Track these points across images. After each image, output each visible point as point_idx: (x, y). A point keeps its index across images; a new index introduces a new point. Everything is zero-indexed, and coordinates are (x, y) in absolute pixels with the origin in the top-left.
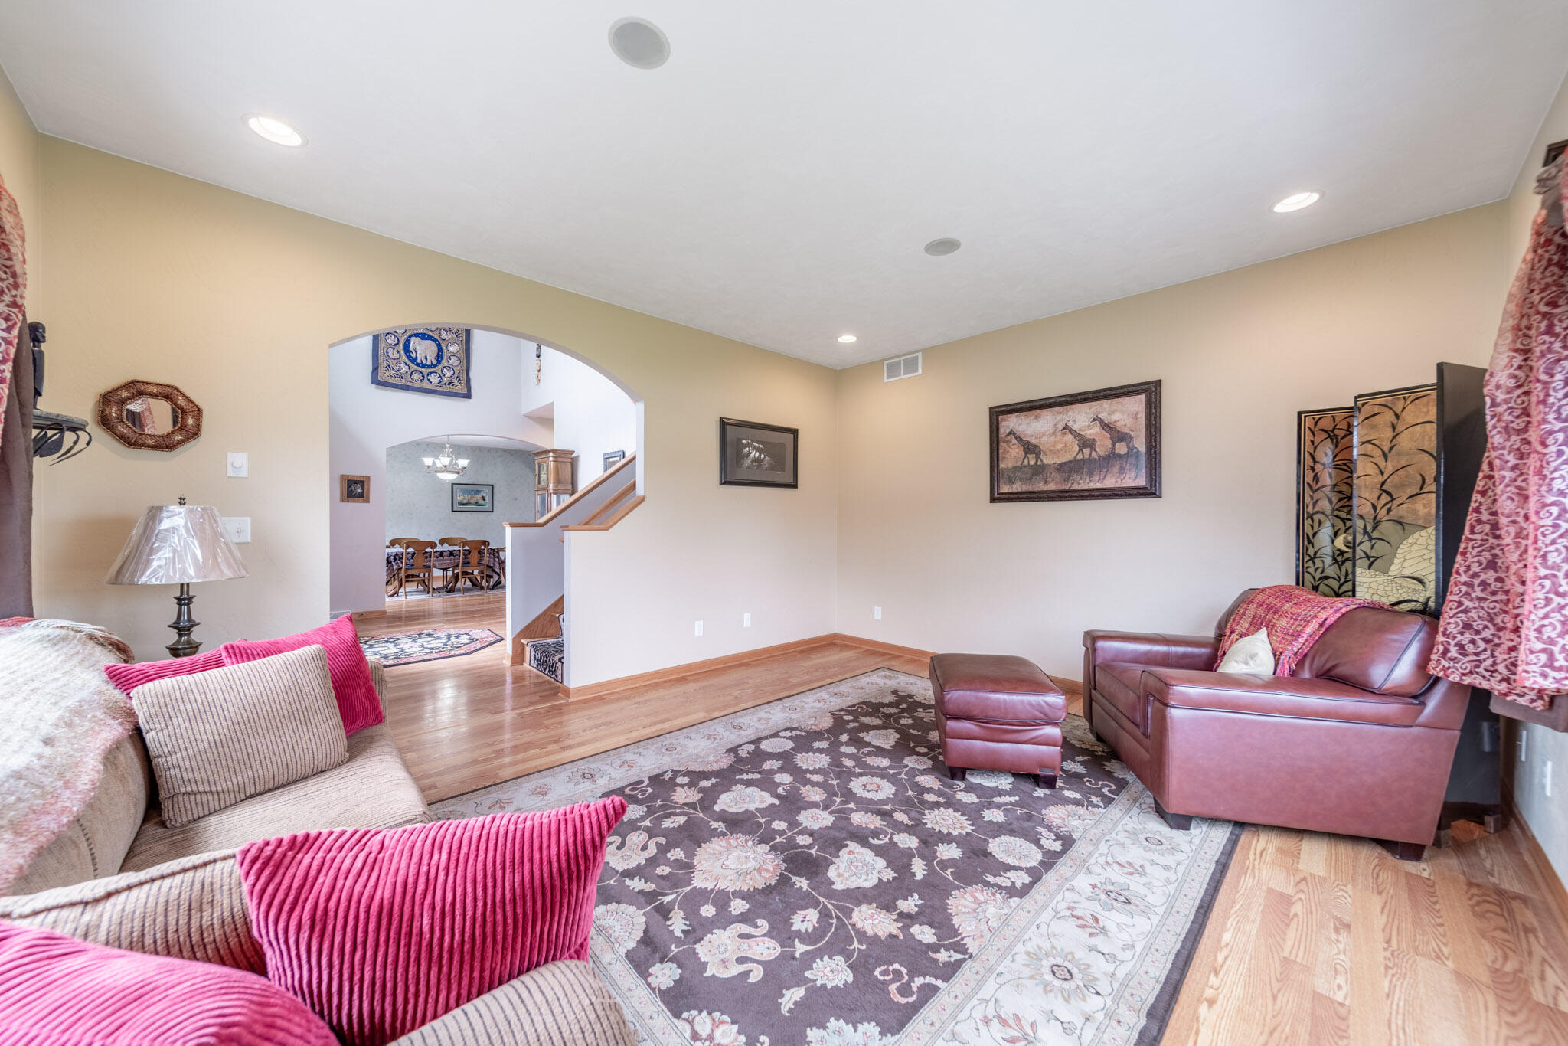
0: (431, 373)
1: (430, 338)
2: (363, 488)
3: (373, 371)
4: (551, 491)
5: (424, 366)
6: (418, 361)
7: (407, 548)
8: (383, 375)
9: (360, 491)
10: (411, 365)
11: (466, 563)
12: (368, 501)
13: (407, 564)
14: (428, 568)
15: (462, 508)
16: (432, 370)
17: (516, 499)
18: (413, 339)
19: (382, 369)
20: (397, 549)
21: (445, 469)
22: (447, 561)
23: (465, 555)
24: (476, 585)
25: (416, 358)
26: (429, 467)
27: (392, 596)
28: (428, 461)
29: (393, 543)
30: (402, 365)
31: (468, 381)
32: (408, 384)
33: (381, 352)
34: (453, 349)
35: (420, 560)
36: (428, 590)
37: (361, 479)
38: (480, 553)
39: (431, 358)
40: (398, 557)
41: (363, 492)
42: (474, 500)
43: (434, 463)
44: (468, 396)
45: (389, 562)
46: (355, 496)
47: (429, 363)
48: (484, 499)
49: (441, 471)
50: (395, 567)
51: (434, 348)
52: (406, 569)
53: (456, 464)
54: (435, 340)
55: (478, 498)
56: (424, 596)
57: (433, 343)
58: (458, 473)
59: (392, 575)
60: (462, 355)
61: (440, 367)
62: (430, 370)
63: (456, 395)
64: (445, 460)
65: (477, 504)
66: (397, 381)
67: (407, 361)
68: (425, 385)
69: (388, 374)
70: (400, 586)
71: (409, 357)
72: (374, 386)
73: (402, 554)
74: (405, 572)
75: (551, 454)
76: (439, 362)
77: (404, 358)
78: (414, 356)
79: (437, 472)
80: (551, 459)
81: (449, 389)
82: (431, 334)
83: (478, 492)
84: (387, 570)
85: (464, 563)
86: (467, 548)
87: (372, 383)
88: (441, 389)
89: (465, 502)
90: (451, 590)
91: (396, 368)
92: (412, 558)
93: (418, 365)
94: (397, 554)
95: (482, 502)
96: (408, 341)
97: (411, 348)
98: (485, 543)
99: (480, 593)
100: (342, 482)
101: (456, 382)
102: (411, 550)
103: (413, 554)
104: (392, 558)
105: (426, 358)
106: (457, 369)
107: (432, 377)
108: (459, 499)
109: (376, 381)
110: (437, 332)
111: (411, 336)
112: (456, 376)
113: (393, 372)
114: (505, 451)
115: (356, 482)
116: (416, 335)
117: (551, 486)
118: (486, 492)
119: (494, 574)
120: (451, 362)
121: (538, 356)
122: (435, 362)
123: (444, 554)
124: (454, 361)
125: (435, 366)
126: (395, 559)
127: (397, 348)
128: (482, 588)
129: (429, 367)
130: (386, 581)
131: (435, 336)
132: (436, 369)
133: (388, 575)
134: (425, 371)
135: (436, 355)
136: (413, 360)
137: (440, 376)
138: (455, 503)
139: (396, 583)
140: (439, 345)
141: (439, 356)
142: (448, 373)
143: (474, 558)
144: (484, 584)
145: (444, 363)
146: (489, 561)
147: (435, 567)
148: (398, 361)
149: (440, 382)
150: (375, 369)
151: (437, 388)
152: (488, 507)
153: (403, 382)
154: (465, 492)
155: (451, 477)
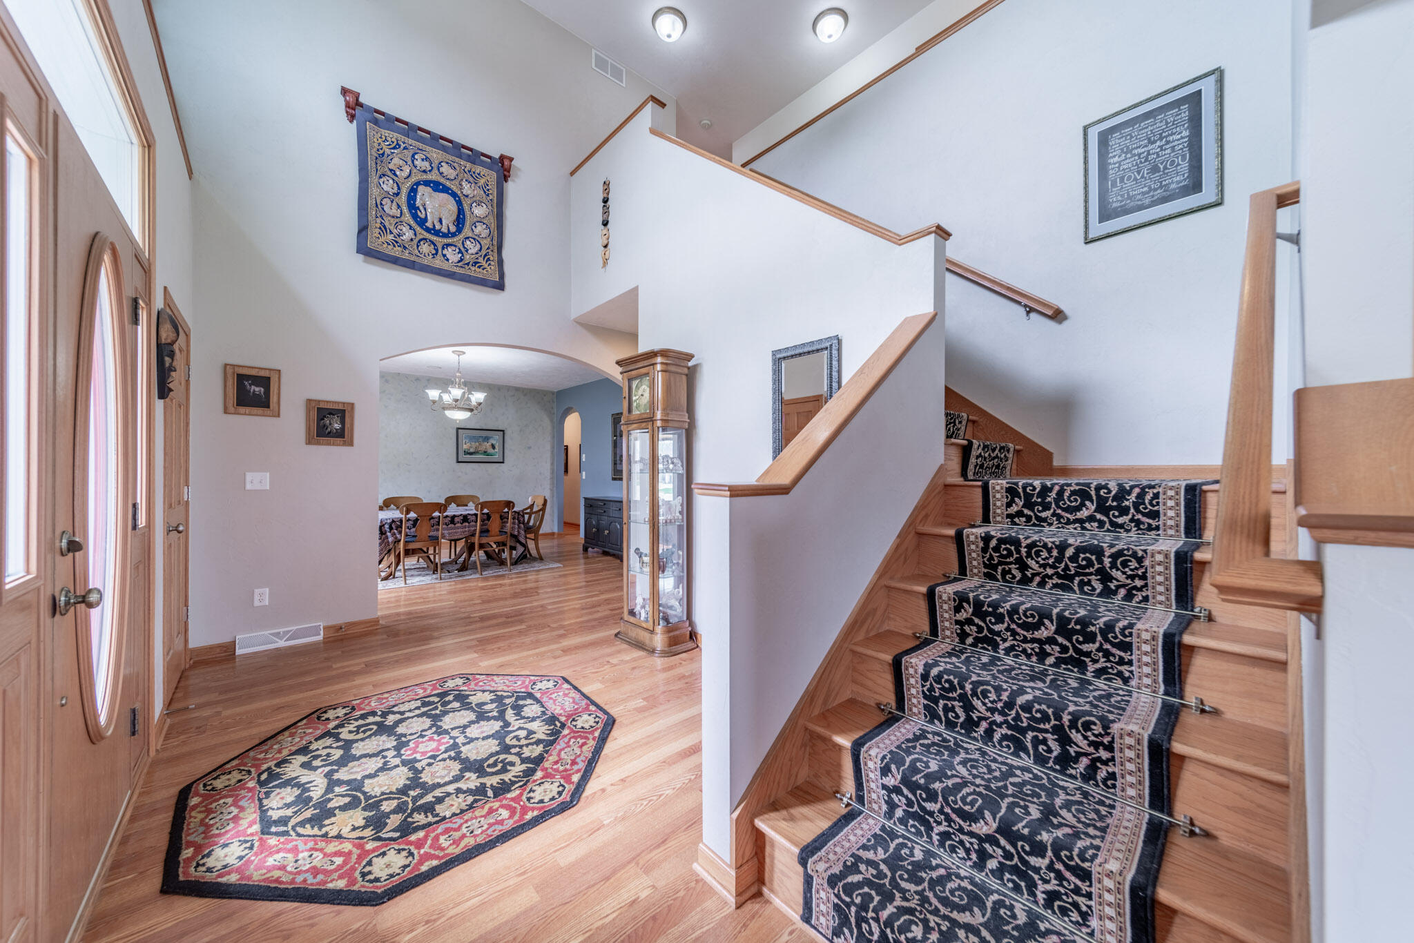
0: (448, 245)
1: (445, 190)
2: (343, 422)
3: (360, 232)
4: (659, 423)
5: (438, 233)
6: (429, 224)
7: (408, 512)
8: (375, 240)
9: (337, 426)
10: (418, 229)
11: (484, 532)
12: (351, 444)
13: (407, 535)
14: (435, 541)
15: (468, 458)
16: (449, 241)
17: (530, 448)
18: (421, 189)
19: (374, 232)
20: (393, 514)
21: (457, 405)
22: (460, 530)
23: (483, 521)
24: (494, 559)
25: (426, 220)
26: (434, 402)
27: (386, 579)
28: (433, 394)
29: (387, 504)
30: (405, 229)
31: (500, 263)
32: (413, 258)
33: (371, 203)
34: (479, 211)
35: (424, 530)
36: (434, 568)
37: (341, 407)
38: (503, 518)
39: (448, 224)
40: (396, 525)
41: (343, 429)
42: (482, 448)
43: (440, 397)
44: (500, 286)
45: (382, 532)
46: (330, 435)
47: (444, 230)
48: (493, 446)
49: (451, 407)
50: (391, 539)
51: (452, 206)
52: (406, 542)
53: (469, 399)
54: (454, 195)
55: (487, 445)
56: (428, 579)
57: (451, 199)
58: (471, 410)
59: (387, 549)
60: (492, 221)
61: (461, 236)
62: (446, 241)
63: (482, 283)
64: (457, 392)
65: (485, 453)
66: (396, 252)
67: (412, 223)
68: (438, 263)
69: (382, 239)
70: (398, 564)
71: (415, 216)
72: (361, 257)
73: (401, 521)
74: (405, 546)
75: (659, 359)
76: (459, 230)
77: (407, 217)
78: (423, 216)
79: (444, 409)
80: (659, 367)
81: (474, 272)
82: (448, 184)
83: (487, 439)
84: (380, 544)
85: (482, 532)
86: (486, 511)
87: (358, 252)
88: (461, 271)
89: (472, 450)
90: (463, 568)
91: (395, 231)
92: (414, 525)
93: (428, 230)
94: (393, 521)
95: (490, 450)
96: (413, 191)
97: (418, 203)
98: (509, 504)
99: (502, 571)
100: (308, 411)
101: (484, 263)
102: (412, 515)
103: (416, 521)
104: (387, 526)
105: (440, 221)
106: (485, 243)
107: (449, 252)
108: (465, 447)
109: (365, 250)
110: (457, 182)
111: (418, 184)
112: (483, 252)
113: (391, 237)
114: (517, 389)
115: (332, 412)
116: (427, 183)
117: (659, 415)
118: (496, 439)
119: (518, 545)
120: (477, 231)
121: (605, 224)
122: (453, 229)
123: (456, 519)
124: (480, 229)
125: (454, 235)
126: (391, 528)
127: (396, 199)
128: (502, 563)
129: (445, 236)
130: (378, 559)
131: (455, 189)
132: (455, 239)
133: (381, 551)
134: (440, 241)
135: (454, 217)
136: (422, 222)
137: (460, 252)
138: (461, 453)
139: (392, 558)
140: (459, 203)
141: (460, 221)
142: (472, 248)
143: (495, 525)
144: (505, 555)
145: (467, 232)
146: (513, 528)
147: (443, 537)
148: (399, 221)
149: (461, 260)
150: (363, 230)
151: (457, 270)
152: (497, 457)
153: (406, 255)
154: (472, 439)
155: (460, 416)
